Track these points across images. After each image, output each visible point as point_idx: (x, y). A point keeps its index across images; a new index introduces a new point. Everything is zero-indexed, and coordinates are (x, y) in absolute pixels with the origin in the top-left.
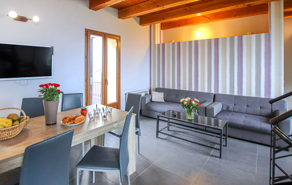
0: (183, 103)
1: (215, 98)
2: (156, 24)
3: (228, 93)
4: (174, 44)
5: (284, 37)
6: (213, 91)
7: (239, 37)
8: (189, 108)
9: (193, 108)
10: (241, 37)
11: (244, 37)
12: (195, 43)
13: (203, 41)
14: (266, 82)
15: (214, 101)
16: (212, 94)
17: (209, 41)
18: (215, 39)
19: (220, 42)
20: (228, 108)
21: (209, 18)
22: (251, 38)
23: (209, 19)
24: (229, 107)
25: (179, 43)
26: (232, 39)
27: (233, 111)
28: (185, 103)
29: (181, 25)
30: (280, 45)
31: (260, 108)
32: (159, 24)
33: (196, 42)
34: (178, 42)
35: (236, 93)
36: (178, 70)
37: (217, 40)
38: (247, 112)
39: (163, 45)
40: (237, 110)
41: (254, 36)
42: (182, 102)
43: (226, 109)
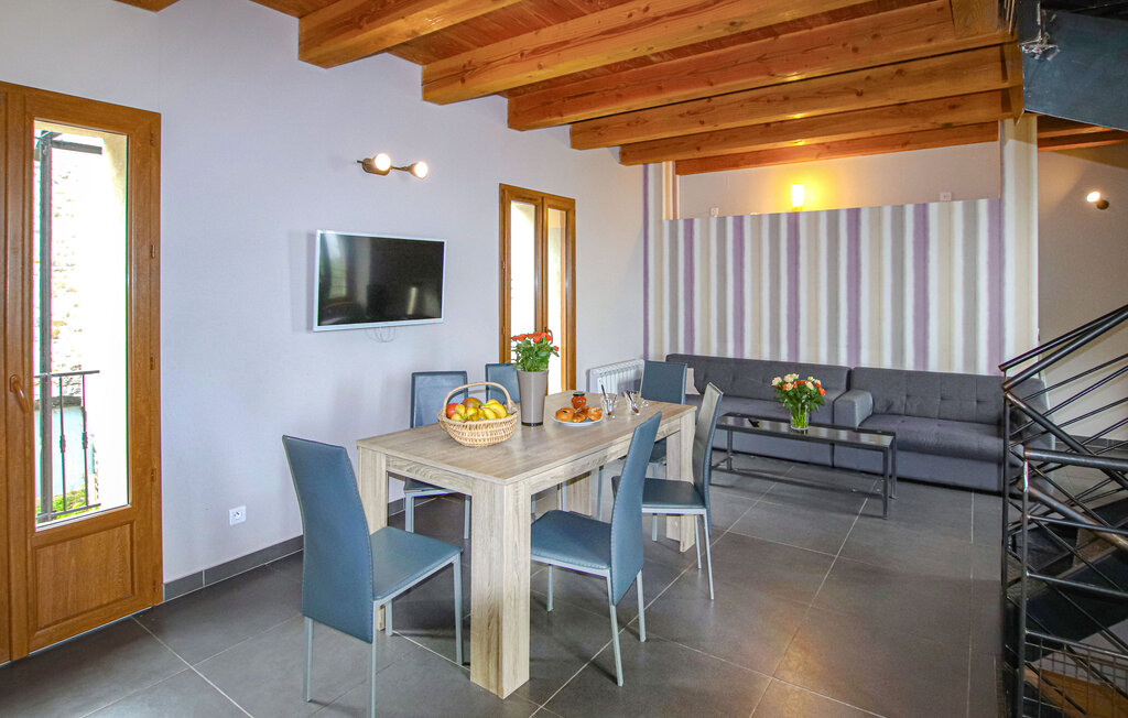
0: (780, 387)
1: (852, 379)
2: (664, 163)
3: (887, 364)
4: (722, 221)
5: (1039, 209)
6: (843, 361)
7: (917, 207)
8: (799, 400)
9: (807, 399)
10: (925, 207)
11: (933, 208)
12: (789, 221)
13: (814, 216)
14: (991, 333)
15: (849, 388)
16: (842, 368)
17: (833, 215)
18: (849, 211)
19: (865, 217)
20: (890, 406)
21: (828, 147)
22: (950, 212)
23: (829, 150)
24: (892, 404)
25: (739, 221)
26: (898, 213)
27: (902, 412)
28: (789, 387)
29: (741, 162)
30: (1029, 229)
31: (975, 403)
32: (671, 163)
33: (794, 217)
34: (735, 217)
35: (909, 365)
36: (735, 300)
37: (854, 215)
38: (942, 415)
39: (689, 223)
40: (914, 410)
41: (958, 206)
42: (778, 387)
43: (884, 410)
